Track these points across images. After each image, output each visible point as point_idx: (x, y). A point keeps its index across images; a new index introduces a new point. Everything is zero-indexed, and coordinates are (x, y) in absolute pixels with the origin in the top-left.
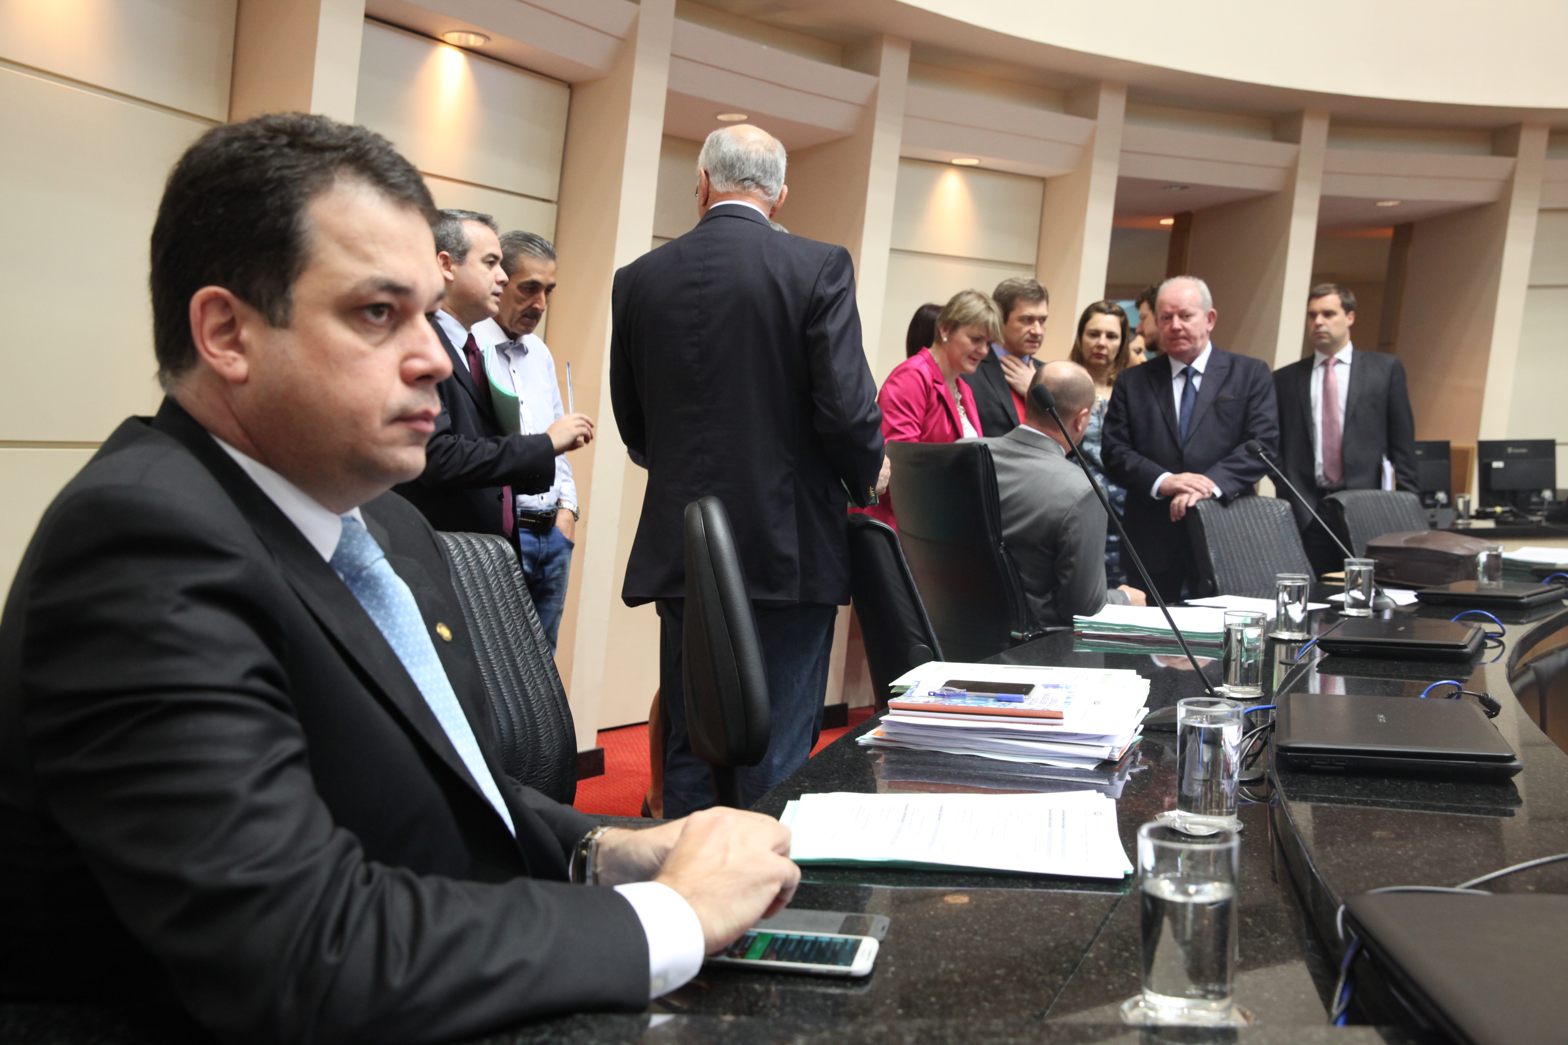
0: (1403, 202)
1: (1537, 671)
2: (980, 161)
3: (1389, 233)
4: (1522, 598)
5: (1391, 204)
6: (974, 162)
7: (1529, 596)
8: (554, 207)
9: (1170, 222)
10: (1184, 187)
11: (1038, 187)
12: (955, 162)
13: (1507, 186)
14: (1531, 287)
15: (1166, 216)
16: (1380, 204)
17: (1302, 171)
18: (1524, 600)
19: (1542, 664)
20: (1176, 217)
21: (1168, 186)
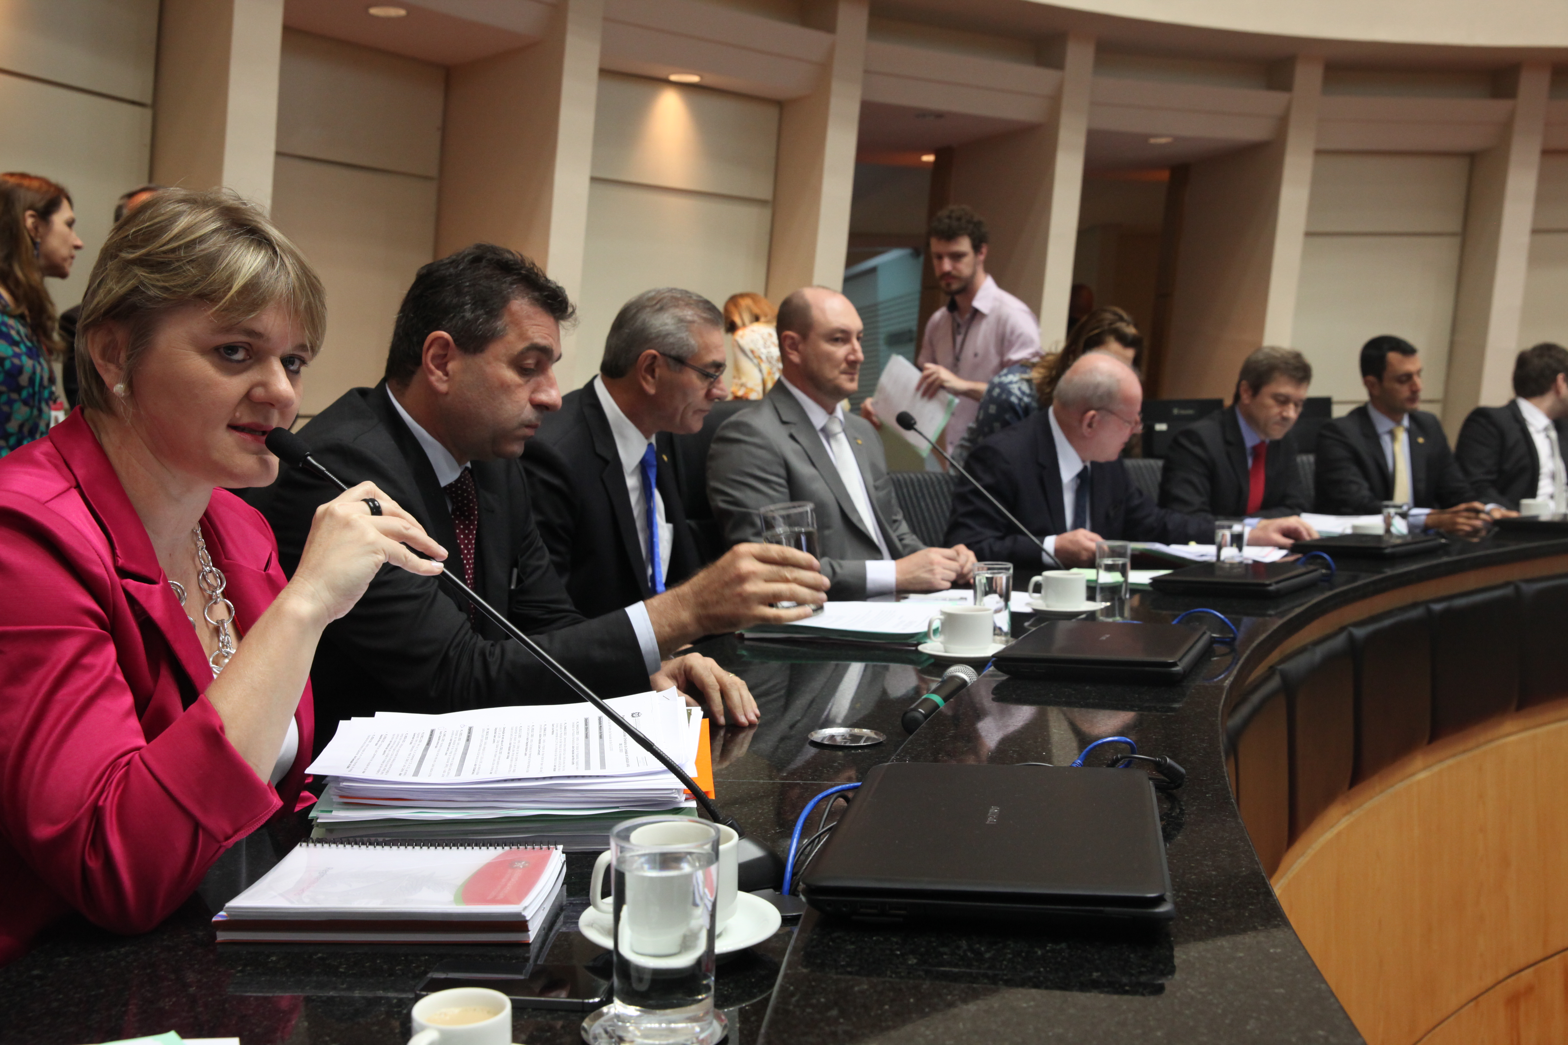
0: (1177, 139)
1: (1284, 676)
2: (701, 77)
3: (1164, 175)
4: (1270, 585)
5: (1163, 140)
6: (694, 79)
7: (1277, 583)
8: (148, 113)
9: (929, 158)
10: (939, 115)
11: (772, 113)
12: (674, 78)
13: (1282, 124)
14: (1308, 234)
15: (928, 153)
16: (1153, 141)
17: (1066, 101)
18: (1271, 588)
19: (1290, 666)
20: (937, 152)
21: (922, 114)
